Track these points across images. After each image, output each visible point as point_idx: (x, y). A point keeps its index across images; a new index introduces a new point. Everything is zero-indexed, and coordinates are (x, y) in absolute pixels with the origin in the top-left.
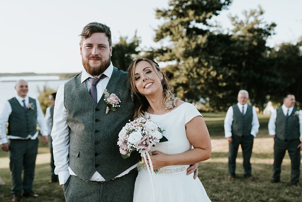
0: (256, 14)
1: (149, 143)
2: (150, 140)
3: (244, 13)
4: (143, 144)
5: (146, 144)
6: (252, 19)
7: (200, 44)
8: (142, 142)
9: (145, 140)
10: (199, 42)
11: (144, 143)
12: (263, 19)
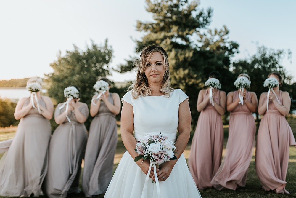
0: (222, 34)
1: (163, 158)
2: (165, 156)
3: (210, 32)
4: (158, 156)
5: (161, 157)
6: (217, 38)
7: (188, 58)
8: (158, 154)
9: (161, 154)
10: (187, 55)
11: (160, 155)
12: (228, 38)
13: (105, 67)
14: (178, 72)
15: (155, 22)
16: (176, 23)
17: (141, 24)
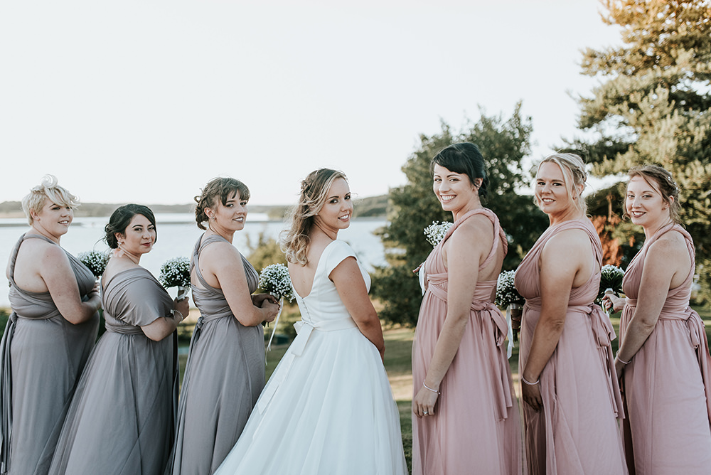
13: (512, 167)
14: (688, 172)
15: (631, 46)
16: (686, 43)
17: (593, 56)
